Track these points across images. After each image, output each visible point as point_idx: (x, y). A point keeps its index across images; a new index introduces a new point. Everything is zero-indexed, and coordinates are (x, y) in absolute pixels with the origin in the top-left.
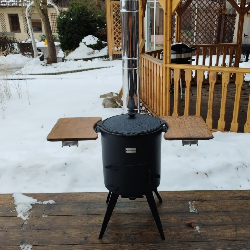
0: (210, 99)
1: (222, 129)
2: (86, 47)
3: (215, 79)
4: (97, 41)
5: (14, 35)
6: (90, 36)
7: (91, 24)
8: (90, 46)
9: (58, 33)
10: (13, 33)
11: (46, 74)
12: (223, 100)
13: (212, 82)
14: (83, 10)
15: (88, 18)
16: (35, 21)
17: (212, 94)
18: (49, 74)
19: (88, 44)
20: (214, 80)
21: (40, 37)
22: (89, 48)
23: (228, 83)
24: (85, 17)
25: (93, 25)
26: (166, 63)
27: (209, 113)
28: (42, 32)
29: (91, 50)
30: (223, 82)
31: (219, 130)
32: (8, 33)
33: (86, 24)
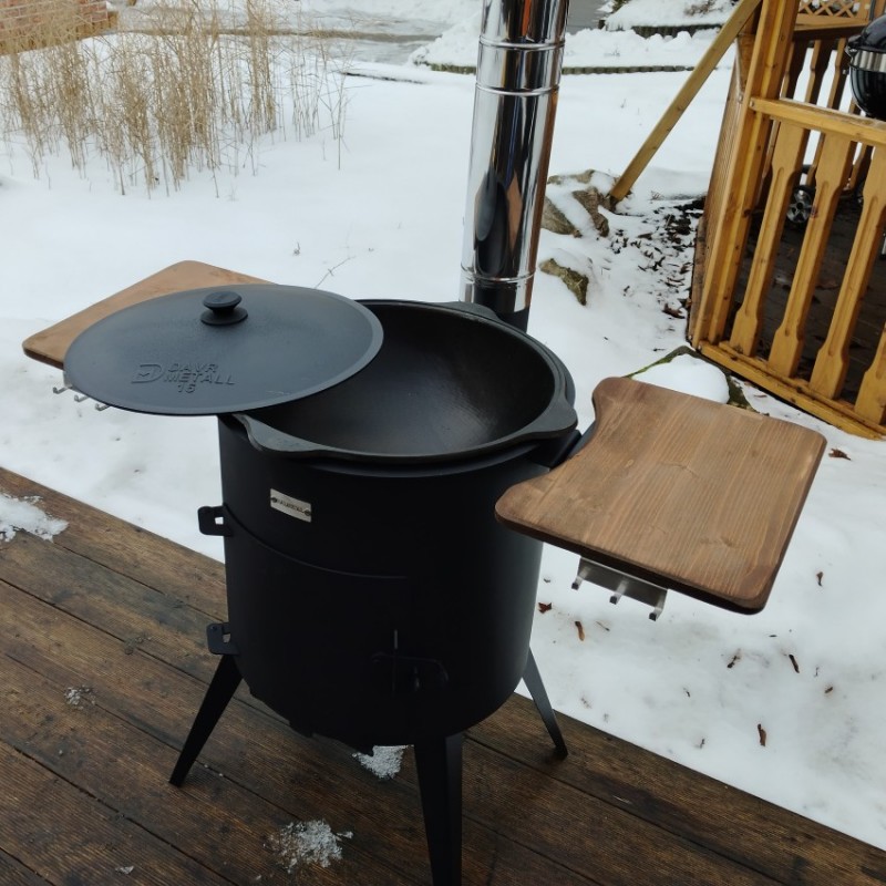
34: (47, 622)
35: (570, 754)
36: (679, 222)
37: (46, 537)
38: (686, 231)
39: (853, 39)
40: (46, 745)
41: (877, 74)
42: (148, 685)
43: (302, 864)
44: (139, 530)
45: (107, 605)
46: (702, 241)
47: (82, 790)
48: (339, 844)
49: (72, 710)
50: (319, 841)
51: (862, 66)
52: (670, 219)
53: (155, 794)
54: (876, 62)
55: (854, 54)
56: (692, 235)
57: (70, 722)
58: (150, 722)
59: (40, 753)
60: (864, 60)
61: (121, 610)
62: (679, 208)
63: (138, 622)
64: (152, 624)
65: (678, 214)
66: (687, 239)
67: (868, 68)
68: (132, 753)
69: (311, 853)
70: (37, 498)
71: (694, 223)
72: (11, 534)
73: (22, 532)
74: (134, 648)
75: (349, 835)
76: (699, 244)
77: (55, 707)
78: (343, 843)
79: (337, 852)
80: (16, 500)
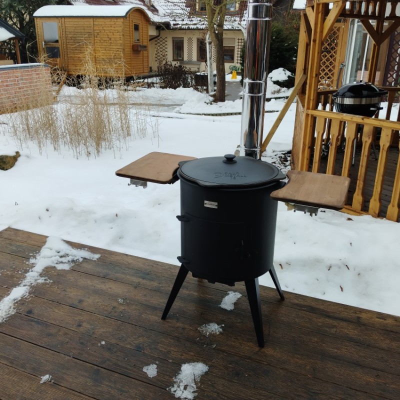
0: (362, 166)
1: (375, 213)
2: (272, 83)
3: (371, 137)
4: (289, 77)
5: (199, 65)
6: (281, 69)
7: (285, 53)
8: (277, 83)
9: (240, 63)
10: (199, 63)
11: (205, 115)
12: (380, 170)
13: (366, 142)
14: (278, 35)
15: (284, 45)
16: (228, 48)
17: (365, 159)
18: (209, 115)
19: (274, 79)
20: (369, 138)
21: (230, 68)
22: (275, 85)
23: (388, 145)
24: (278, 43)
25: (287, 56)
26: (308, 108)
27: (359, 186)
28: (233, 62)
29: (278, 87)
30: (381, 144)
31: (369, 214)
32: (194, 61)
33: (278, 54)
34: (104, 282)
35: (285, 299)
36: (283, 158)
37: (94, 259)
38: (287, 161)
39: (334, 94)
40: (116, 314)
41: (344, 104)
42: (145, 295)
43: (210, 334)
44: (127, 255)
45: (123, 276)
46: (293, 163)
47: (132, 324)
48: (220, 328)
49: (121, 304)
50: (214, 328)
51: (338, 102)
52: (281, 157)
53: (158, 323)
54: (343, 101)
55: (335, 99)
56: (289, 162)
57: (122, 308)
58: (149, 305)
59: (115, 316)
60: (339, 100)
61: (128, 277)
62: (283, 154)
63: (136, 280)
64: (141, 280)
65: (283, 156)
66: (288, 163)
67: (340, 103)
68: (146, 313)
69: (213, 331)
70: (86, 249)
71: (289, 159)
72: (81, 260)
73: (85, 259)
74: (137, 286)
75: (223, 325)
76: (292, 164)
77: (115, 304)
78: (222, 327)
79: (221, 330)
80: (79, 250)
